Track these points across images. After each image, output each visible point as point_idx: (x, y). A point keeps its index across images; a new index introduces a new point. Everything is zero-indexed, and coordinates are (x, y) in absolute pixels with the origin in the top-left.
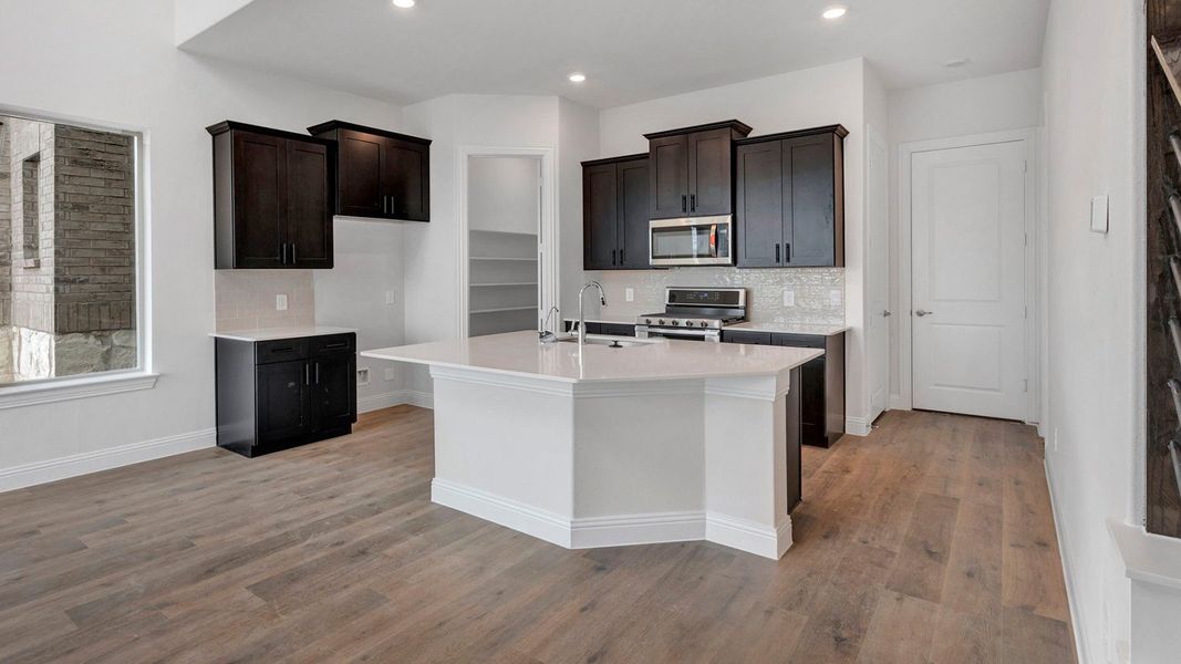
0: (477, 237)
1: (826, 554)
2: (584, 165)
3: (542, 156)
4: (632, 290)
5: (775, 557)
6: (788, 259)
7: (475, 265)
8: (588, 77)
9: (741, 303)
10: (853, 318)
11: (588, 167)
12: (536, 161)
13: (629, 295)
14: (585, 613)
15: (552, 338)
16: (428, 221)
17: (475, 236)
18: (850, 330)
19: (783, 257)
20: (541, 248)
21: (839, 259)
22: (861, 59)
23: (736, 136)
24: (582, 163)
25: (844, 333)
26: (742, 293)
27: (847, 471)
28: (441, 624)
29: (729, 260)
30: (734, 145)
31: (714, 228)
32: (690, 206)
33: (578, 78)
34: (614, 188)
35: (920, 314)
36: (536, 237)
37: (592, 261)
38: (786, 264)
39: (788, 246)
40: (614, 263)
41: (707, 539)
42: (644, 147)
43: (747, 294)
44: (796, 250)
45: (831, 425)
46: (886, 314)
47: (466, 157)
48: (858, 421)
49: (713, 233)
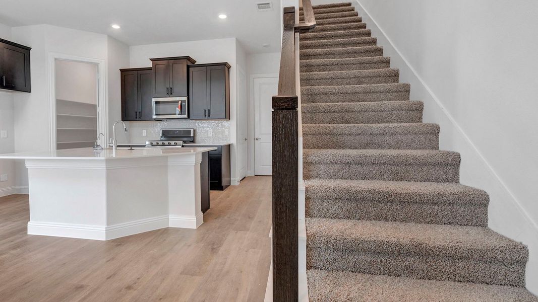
0: (61, 104)
1: (214, 224)
2: (122, 71)
3: (99, 63)
4: (145, 131)
5: (195, 227)
6: (209, 116)
7: (59, 118)
8: (121, 27)
9: (192, 135)
10: (233, 140)
11: (124, 72)
12: (96, 65)
13: (144, 133)
14: (108, 262)
15: (100, 148)
16: (30, 92)
17: (60, 103)
18: (232, 144)
19: (207, 115)
20: (98, 110)
21: (228, 117)
22: (235, 38)
23: (189, 63)
24: (120, 70)
25: (230, 145)
26: (192, 130)
27: (228, 197)
28: (26, 283)
29: (186, 116)
30: (188, 67)
31: (180, 102)
32: (170, 92)
33: (116, 27)
34: (136, 82)
35: (257, 139)
36: (96, 105)
37: (126, 117)
38: (208, 118)
39: (209, 111)
40: (136, 117)
41: (170, 226)
42: (150, 64)
43: (194, 131)
44: (212, 112)
45: (224, 182)
46: (246, 139)
47: (53, 59)
48: (235, 180)
49: (180, 104)
